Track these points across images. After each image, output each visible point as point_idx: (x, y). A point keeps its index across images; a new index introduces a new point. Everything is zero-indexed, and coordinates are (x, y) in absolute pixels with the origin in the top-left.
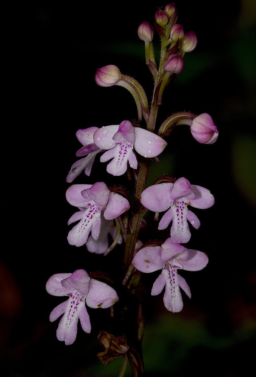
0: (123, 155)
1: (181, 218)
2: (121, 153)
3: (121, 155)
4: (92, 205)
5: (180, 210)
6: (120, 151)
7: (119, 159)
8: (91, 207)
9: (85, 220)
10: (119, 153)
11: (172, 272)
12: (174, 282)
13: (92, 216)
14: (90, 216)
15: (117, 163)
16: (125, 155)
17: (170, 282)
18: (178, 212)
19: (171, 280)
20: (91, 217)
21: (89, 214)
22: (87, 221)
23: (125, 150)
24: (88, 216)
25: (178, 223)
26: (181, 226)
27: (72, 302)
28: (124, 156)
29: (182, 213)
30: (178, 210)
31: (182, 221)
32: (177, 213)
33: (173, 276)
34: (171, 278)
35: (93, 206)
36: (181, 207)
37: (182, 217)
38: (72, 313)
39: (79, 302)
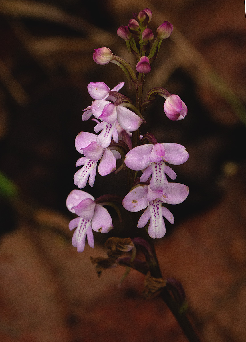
0: (109, 128)
1: (159, 173)
2: (108, 127)
3: (108, 128)
5: (158, 166)
6: (107, 125)
9: (86, 167)
10: (107, 126)
11: (157, 206)
12: (158, 214)
13: (91, 165)
15: (105, 135)
16: (111, 129)
17: (155, 215)
18: (157, 168)
19: (155, 213)
21: (89, 163)
22: (87, 168)
23: (111, 125)
24: (88, 164)
25: (157, 177)
26: (159, 179)
27: (82, 220)
30: (156, 167)
31: (160, 175)
32: (155, 169)
33: (157, 210)
34: (155, 212)
36: (159, 164)
38: (82, 228)
39: (87, 221)
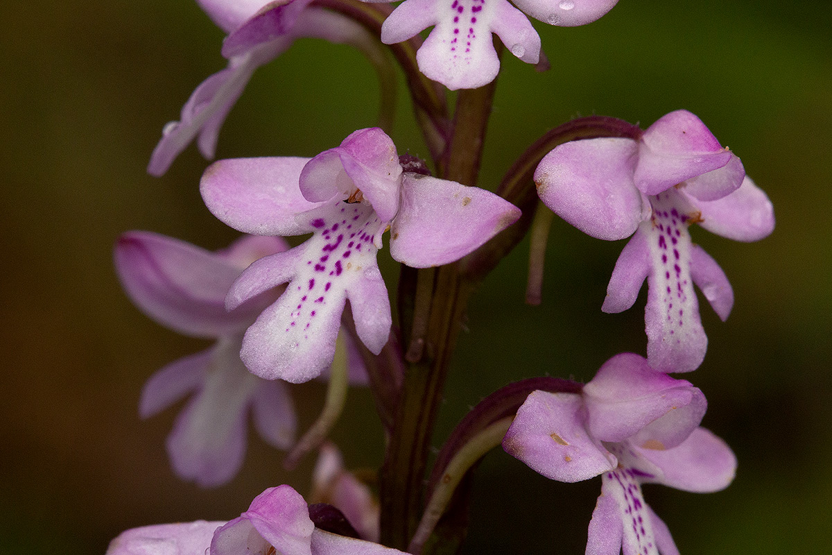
4: (329, 226)
7: (456, 31)
8: (326, 232)
14: (330, 265)
20: (334, 269)
28: (474, 20)
29: (677, 254)
35: (335, 227)
37: (677, 269)
